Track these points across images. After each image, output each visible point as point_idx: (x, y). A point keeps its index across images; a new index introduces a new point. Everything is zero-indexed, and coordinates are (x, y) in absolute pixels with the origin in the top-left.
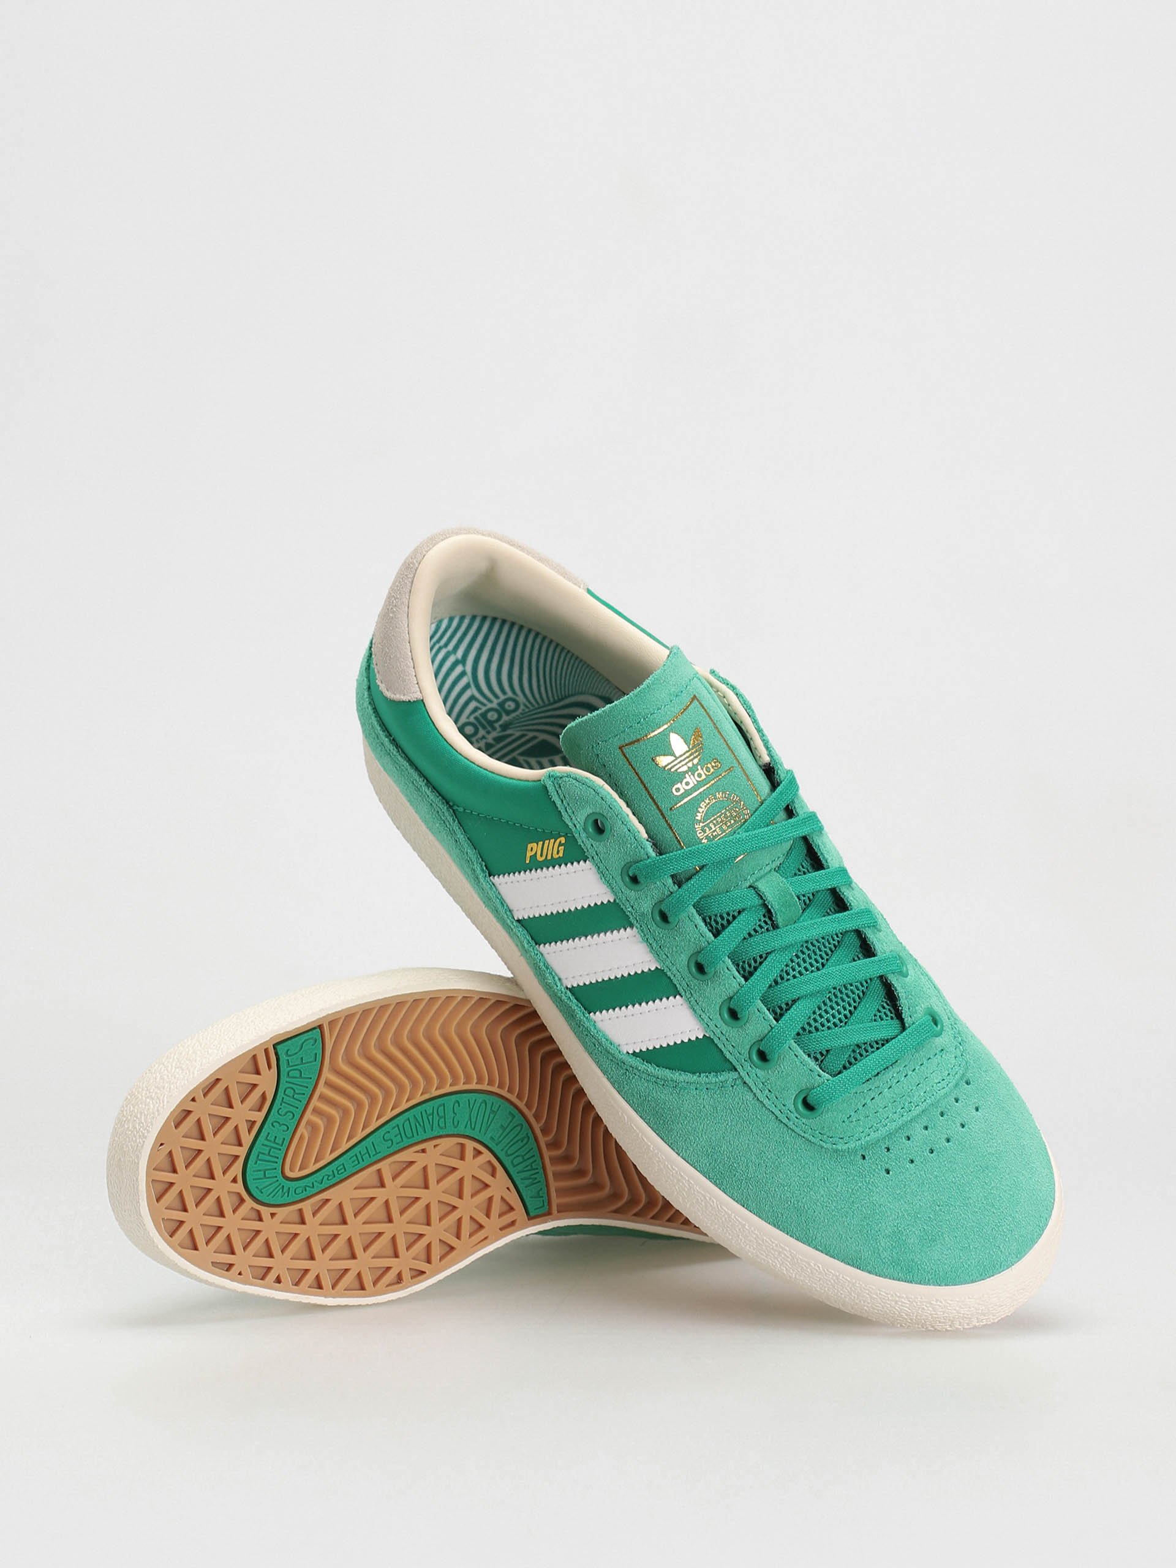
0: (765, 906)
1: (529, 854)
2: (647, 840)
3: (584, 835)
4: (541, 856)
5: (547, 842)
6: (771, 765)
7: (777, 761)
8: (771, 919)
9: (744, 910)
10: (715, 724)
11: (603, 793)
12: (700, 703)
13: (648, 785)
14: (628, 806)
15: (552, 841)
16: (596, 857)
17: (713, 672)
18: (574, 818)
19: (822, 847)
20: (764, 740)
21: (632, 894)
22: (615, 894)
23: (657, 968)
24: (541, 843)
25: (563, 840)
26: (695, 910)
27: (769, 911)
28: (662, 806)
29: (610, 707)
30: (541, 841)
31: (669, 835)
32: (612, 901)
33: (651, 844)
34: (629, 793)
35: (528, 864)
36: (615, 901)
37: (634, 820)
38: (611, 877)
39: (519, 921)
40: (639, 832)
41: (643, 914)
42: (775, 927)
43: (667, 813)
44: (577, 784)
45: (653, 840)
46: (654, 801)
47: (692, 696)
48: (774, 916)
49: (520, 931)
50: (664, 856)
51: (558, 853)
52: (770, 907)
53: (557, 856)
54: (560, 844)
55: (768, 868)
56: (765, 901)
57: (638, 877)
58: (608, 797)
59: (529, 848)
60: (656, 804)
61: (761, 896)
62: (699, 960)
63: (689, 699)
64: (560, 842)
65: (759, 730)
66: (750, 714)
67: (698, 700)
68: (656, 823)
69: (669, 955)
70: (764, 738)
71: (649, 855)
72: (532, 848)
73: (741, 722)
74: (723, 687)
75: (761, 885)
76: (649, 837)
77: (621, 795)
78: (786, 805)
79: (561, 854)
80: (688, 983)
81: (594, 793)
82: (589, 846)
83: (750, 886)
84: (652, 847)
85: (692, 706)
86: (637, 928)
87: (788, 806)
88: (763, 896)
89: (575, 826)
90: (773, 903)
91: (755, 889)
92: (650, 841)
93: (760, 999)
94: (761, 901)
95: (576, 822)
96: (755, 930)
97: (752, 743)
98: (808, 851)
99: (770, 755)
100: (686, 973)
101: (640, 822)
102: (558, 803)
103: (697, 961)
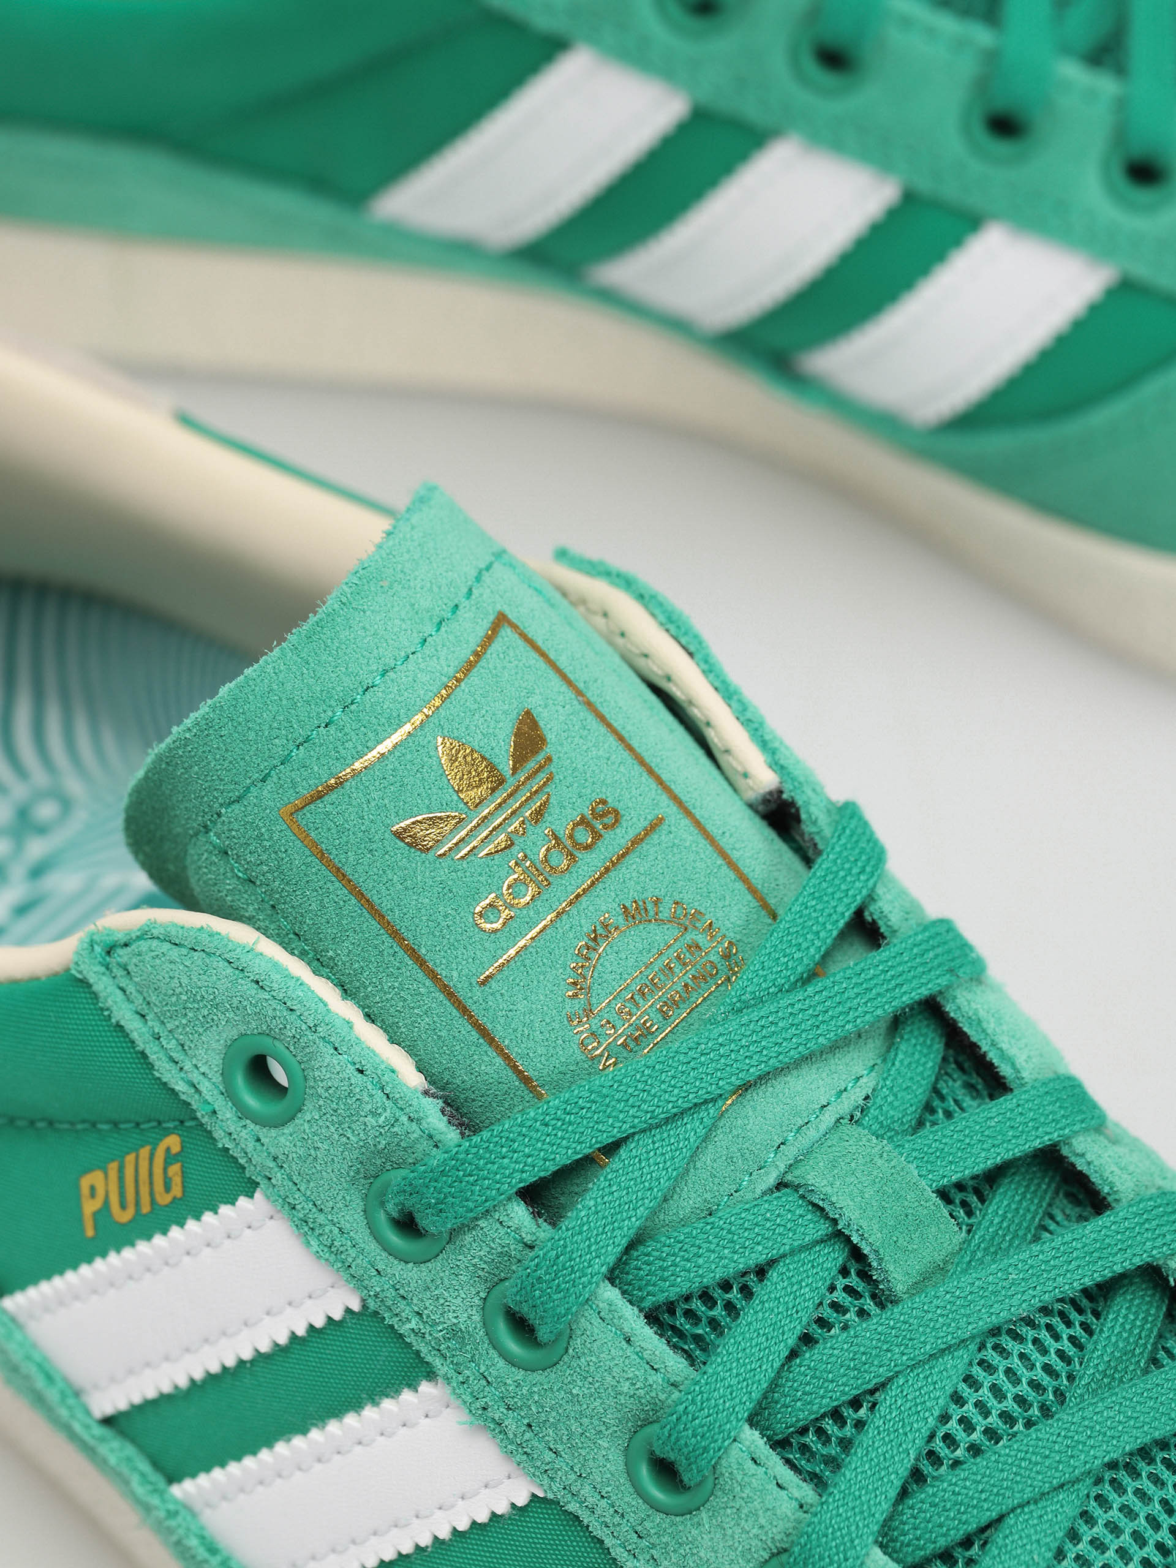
0: (839, 1236)
1: (90, 1207)
2: (426, 1093)
3: (227, 1113)
4: (123, 1206)
5: (130, 1159)
6: (785, 796)
7: (802, 779)
8: (865, 1275)
9: (772, 1263)
10: (579, 693)
11: (257, 968)
12: (524, 636)
13: (394, 917)
14: (346, 992)
15: (145, 1152)
16: (278, 1177)
17: (562, 555)
18: (188, 1066)
19: (991, 1026)
20: (750, 720)
21: (412, 1275)
22: (357, 1281)
23: (533, 1495)
24: (113, 1167)
25: (173, 1142)
26: (617, 1291)
27: (856, 1254)
28: (454, 977)
29: (231, 690)
30: (113, 1160)
31: (490, 1065)
32: (356, 1306)
33: (440, 1103)
34: (341, 952)
35: (93, 1238)
36: (365, 1306)
37: (372, 1037)
38: (336, 1231)
39: (108, 1421)
40: (393, 1071)
41: (454, 1332)
42: (883, 1299)
43: (473, 997)
44: (174, 953)
45: (443, 1089)
46: (421, 963)
47: (492, 618)
48: (875, 1264)
49: (115, 1449)
50: (485, 1134)
51: (168, 1188)
52: (855, 1239)
53: (168, 1199)
54: (170, 1158)
55: (828, 1118)
56: (835, 1222)
57: (418, 1217)
58: (275, 977)
59: (85, 1190)
60: (433, 975)
61: (822, 1209)
62: (657, 1453)
63: (483, 627)
64: (168, 1149)
65: (727, 692)
66: (692, 649)
67: (514, 626)
68: (443, 1033)
69: (560, 1448)
70: (749, 715)
71: (437, 1138)
72: (93, 1189)
73: (669, 679)
74: (599, 590)
75: (814, 1177)
76: (432, 1082)
77: (320, 963)
78: (853, 908)
79: (177, 1191)
80: (639, 1528)
81: (229, 970)
82: (251, 1146)
83: (781, 1185)
84: (443, 1112)
85: (496, 646)
86: (448, 1380)
87: (859, 913)
88: (827, 1208)
89: (197, 1090)
90: (864, 1224)
91: (796, 1188)
92: (434, 1096)
93: (876, 1542)
94: (824, 1228)
95: (196, 1077)
96: (822, 1322)
97: (711, 735)
98: (948, 1045)
99: (777, 766)
100: (628, 1499)
101: (392, 1041)
102: (133, 1025)
103: (652, 1453)
